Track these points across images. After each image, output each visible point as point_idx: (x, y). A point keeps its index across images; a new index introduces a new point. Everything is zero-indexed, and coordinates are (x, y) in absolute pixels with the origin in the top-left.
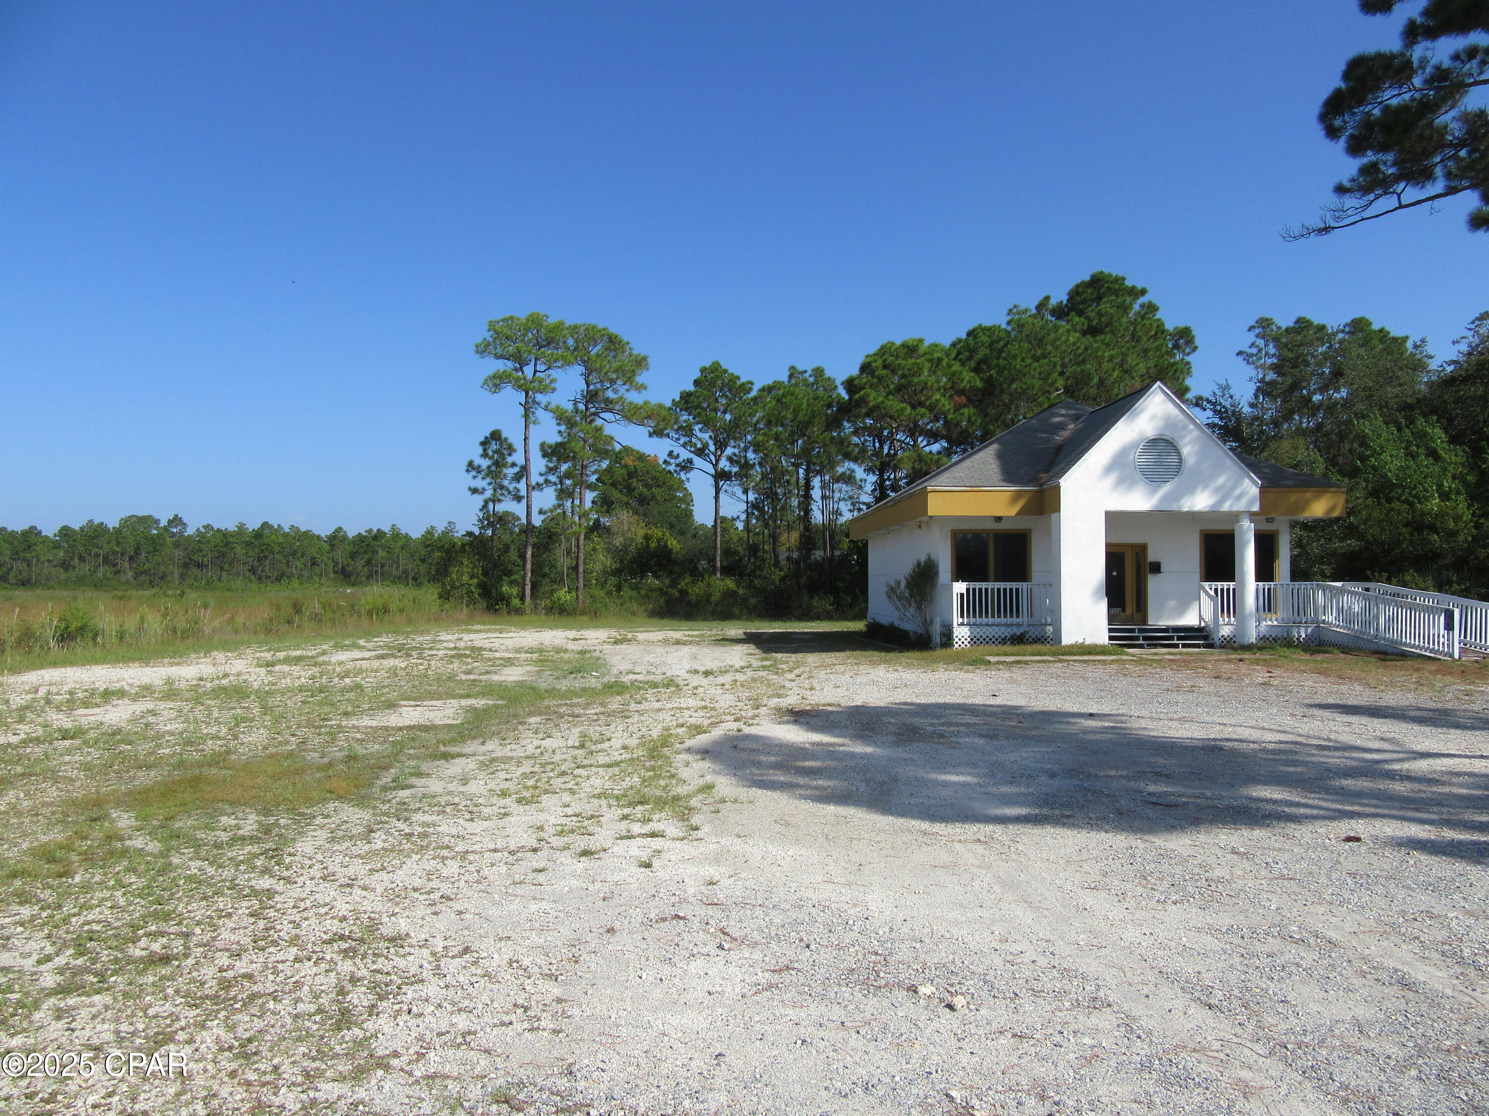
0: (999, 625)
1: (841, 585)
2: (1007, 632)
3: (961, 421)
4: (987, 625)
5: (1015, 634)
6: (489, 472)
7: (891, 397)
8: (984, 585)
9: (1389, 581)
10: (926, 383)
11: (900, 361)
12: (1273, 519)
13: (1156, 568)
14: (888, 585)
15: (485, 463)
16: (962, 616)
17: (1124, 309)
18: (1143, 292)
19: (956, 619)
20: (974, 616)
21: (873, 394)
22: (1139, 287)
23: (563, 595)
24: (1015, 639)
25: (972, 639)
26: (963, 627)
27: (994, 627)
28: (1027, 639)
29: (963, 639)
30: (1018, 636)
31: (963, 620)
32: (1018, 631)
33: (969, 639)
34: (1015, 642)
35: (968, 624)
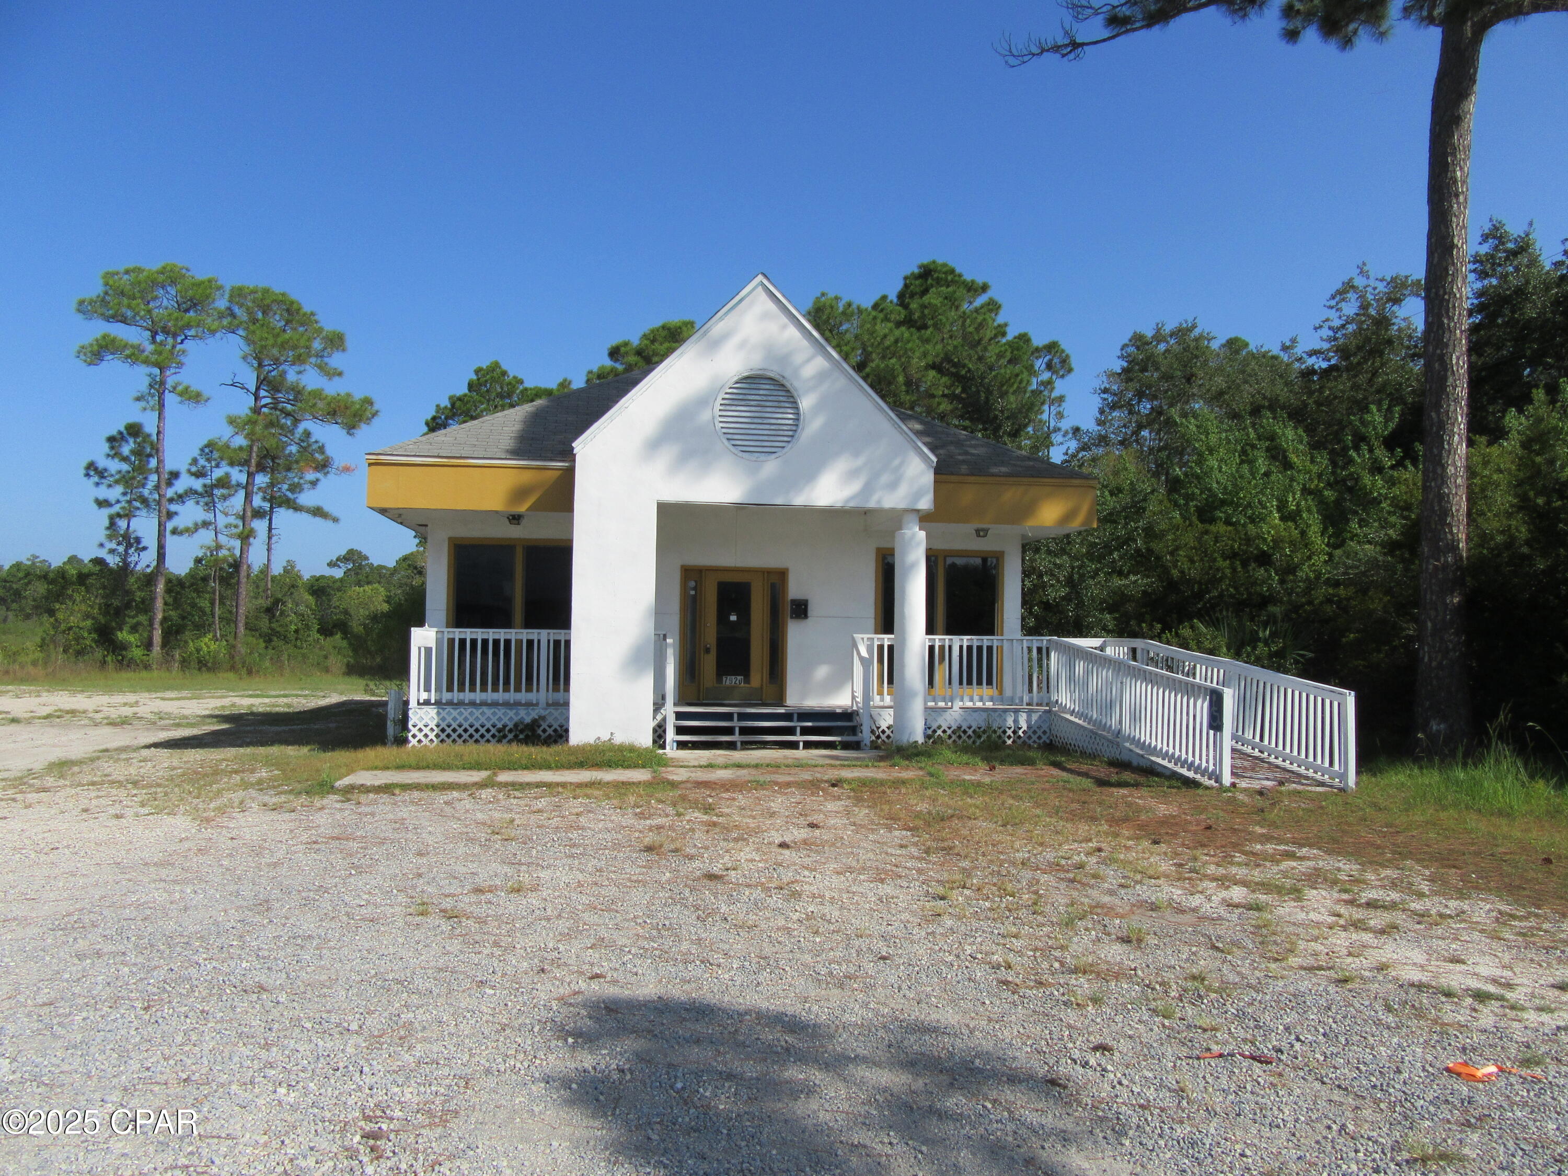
0: (495, 704)
2: (507, 718)
4: (473, 704)
5: (521, 721)
6: (125, 480)
8: (501, 634)
9: (1158, 637)
12: (986, 531)
13: (801, 610)
15: (115, 466)
16: (427, 689)
17: (952, 301)
18: (984, 288)
19: (416, 693)
20: (450, 690)
22: (980, 280)
23: (208, 644)
24: (522, 731)
25: (443, 730)
26: (426, 708)
27: (485, 709)
28: (544, 731)
29: (426, 730)
30: (528, 725)
31: (430, 695)
32: (527, 716)
33: (436, 730)
34: (521, 736)
35: (438, 703)
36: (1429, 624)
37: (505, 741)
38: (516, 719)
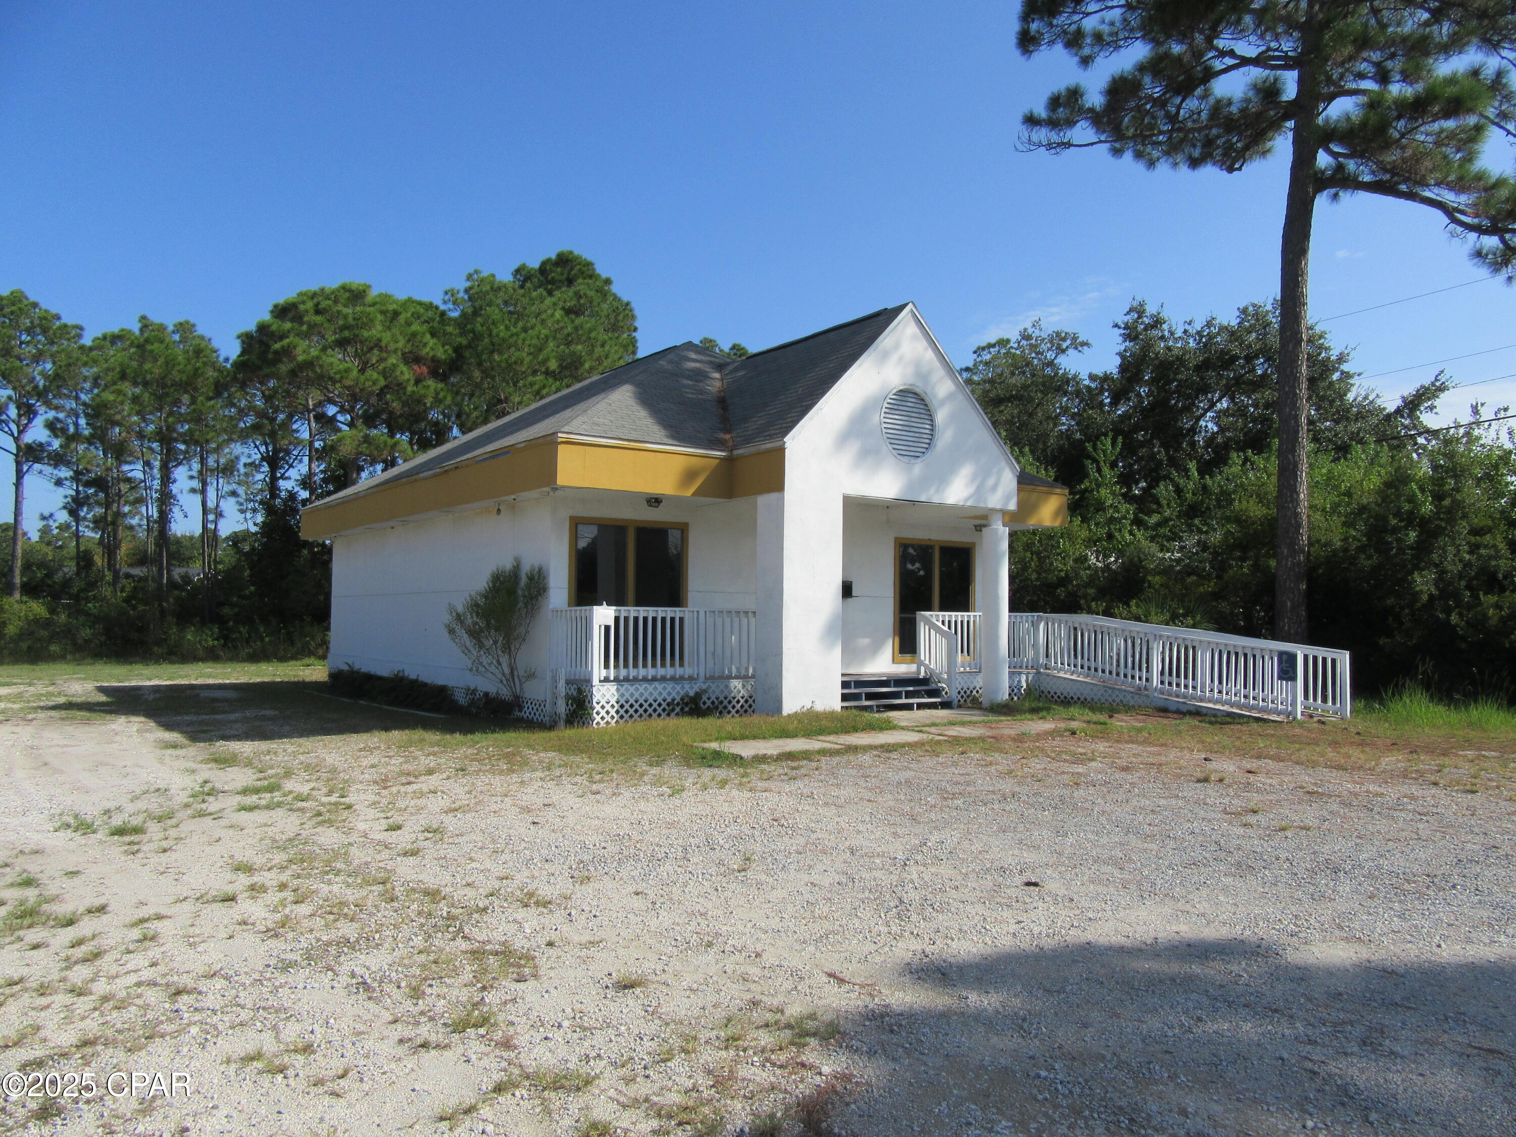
1: (227, 611)
2: (674, 692)
3: (425, 396)
5: (686, 695)
7: (329, 351)
10: (380, 340)
11: (340, 307)
14: (452, 609)
16: (607, 666)
18: (610, 283)
19: (598, 671)
20: (626, 666)
21: (303, 344)
24: (687, 704)
25: (622, 706)
26: (607, 685)
27: (656, 684)
28: (704, 703)
29: (608, 707)
30: (691, 698)
31: (609, 673)
32: (691, 690)
33: (617, 707)
34: (687, 709)
35: (616, 680)
36: (1289, 604)
37: (673, 715)
38: (682, 693)
